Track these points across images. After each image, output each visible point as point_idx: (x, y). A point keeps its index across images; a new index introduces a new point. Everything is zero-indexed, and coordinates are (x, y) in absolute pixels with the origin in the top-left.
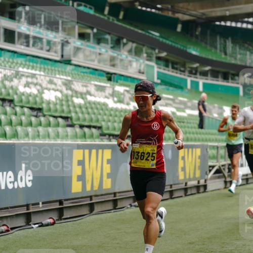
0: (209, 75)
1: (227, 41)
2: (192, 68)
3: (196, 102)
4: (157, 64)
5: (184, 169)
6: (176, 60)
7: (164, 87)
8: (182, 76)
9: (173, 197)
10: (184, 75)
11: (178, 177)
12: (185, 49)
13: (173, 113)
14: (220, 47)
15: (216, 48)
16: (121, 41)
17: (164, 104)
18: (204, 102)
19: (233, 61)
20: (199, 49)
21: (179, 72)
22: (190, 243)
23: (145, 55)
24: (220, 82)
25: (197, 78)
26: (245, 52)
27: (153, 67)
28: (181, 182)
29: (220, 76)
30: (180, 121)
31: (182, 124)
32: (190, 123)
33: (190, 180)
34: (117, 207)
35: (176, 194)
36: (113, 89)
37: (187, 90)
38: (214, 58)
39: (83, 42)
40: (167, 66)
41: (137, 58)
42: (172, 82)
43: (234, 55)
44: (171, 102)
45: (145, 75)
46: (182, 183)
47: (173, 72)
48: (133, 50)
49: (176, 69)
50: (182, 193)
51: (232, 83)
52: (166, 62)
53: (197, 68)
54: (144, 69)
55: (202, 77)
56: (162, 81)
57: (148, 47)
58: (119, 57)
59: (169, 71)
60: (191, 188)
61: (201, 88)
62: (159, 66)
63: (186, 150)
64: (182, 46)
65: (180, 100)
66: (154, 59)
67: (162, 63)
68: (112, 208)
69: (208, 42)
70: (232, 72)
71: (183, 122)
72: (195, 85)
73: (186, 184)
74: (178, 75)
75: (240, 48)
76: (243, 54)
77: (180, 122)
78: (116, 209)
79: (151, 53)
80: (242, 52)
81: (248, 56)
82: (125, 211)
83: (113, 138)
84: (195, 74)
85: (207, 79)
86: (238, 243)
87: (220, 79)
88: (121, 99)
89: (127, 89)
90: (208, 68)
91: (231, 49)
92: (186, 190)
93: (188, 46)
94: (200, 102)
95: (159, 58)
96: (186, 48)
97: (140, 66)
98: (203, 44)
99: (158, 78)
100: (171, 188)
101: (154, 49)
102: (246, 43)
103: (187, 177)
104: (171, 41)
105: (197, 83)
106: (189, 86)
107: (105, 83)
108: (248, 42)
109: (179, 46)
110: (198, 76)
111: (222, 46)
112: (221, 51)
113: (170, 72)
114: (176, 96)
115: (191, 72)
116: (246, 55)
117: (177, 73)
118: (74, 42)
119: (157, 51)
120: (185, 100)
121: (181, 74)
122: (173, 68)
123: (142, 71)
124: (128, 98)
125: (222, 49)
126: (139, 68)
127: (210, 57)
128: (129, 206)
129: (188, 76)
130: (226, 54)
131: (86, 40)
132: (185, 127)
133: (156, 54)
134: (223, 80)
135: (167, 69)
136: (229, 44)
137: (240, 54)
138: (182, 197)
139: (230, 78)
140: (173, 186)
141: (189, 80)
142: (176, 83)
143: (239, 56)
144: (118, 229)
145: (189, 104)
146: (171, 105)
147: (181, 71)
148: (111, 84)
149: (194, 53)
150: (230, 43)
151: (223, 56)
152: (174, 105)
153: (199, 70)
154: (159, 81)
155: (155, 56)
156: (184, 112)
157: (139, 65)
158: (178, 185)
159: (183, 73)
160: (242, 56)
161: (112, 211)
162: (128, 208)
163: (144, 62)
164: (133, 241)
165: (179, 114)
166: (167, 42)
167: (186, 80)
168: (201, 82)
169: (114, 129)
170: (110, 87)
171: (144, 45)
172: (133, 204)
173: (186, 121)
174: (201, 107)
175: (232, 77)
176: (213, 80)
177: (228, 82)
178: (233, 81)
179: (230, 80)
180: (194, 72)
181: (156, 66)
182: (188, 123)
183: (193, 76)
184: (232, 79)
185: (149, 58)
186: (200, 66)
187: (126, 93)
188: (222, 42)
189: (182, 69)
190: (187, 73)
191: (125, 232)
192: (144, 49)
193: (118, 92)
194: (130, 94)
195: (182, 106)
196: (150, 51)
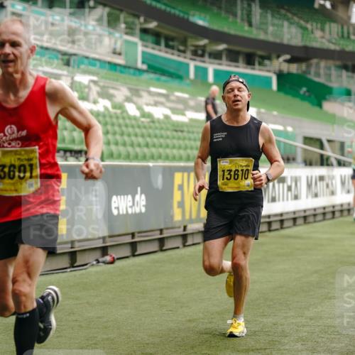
0: (224, 57)
1: (253, 5)
2: (197, 46)
3: (203, 99)
4: (142, 39)
5: (181, 204)
6: (173, 34)
7: (152, 76)
8: (181, 59)
9: (164, 248)
10: (185, 57)
11: (172, 217)
12: (186, 16)
13: (167, 117)
14: (242, 14)
15: (235, 15)
16: (86, 5)
17: (152, 102)
18: (214, 99)
19: (262, 36)
20: (208, 17)
21: (176, 52)
22: (190, 321)
23: (123, 26)
24: (242, 69)
25: (204, 62)
26: (280, 22)
27: (136, 44)
28: (177, 225)
29: (241, 59)
30: (178, 129)
31: (180, 134)
32: (193, 133)
33: (191, 221)
34: (75, 265)
35: (168, 245)
36: (72, 78)
37: (188, 82)
38: (232, 32)
39: (26, 5)
40: (158, 43)
41: (111, 30)
42: (166, 68)
43: (264, 27)
44: (162, 99)
45: (122, 57)
46: (179, 227)
47: (167, 52)
48: (105, 18)
49: (172, 48)
50: (178, 242)
51: (260, 70)
52: (156, 37)
53: (204, 46)
54: (121, 48)
55: (212, 61)
56: (150, 66)
57: (128, 13)
58: (83, 28)
59: (160, 50)
60: (192, 234)
61: (211, 78)
62: (145, 43)
63: (186, 174)
64: (183, 12)
65: (177, 97)
66: (138, 31)
67: (150, 38)
68: (68, 265)
69: (223, 6)
70: (260, 53)
71: (182, 131)
72: (201, 73)
73: (185, 228)
74: (175, 58)
75: (273, 16)
76: (277, 25)
77: (176, 131)
78: (73, 267)
79: (133, 23)
80: (276, 21)
81: (285, 29)
82: (87, 270)
83: (71, 156)
84: (202, 56)
85: (220, 64)
86: (265, 320)
87: (241, 63)
88: (85, 95)
89: (95, 78)
90: (222, 47)
91: (258, 17)
92: (184, 237)
93: (192, 12)
94: (208, 99)
95: (145, 31)
96: (188, 14)
97: (115, 43)
98: (215, 10)
99: (143, 63)
100: (161, 234)
101: (138, 17)
102: (283, 8)
103: (187, 217)
104: (165, 4)
105: (205, 70)
106: (192, 75)
107: (60, 69)
108: (286, 7)
109: (177, 12)
110: (206, 58)
111: (245, 12)
112: (242, 20)
113: (161, 53)
114: (171, 90)
115: (195, 53)
116: (282, 26)
117: (173, 54)
118: (13, 6)
119: (142, 19)
120: (186, 96)
121: (179, 56)
122: (167, 46)
123: (118, 50)
124: (95, 93)
125: (245, 17)
126: (113, 46)
127: (225, 29)
128: (95, 263)
129: (191, 59)
130: (250, 25)
131: (31, 3)
132: (184, 139)
133: (141, 24)
134: (245, 66)
135: (157, 47)
136: (256, 10)
137: (273, 25)
138: (178, 248)
139: (257, 63)
140: (165, 231)
141: (192, 65)
142: (172, 71)
143: (271, 29)
144: (77, 299)
145: (192, 103)
146: (162, 104)
147: (179, 51)
148: (68, 71)
149: (201, 23)
150: (258, 7)
151: (246, 28)
152: (169, 104)
153: (209, 49)
154: (145, 67)
155: (138, 27)
156: (184, 115)
157: (113, 41)
158: (171, 230)
159: (182, 54)
160: (276, 28)
161: (69, 270)
162: (93, 265)
163: (121, 37)
164: (100, 318)
165: (176, 118)
166: (159, 5)
167: (188, 65)
168: (211, 68)
169: (73, 141)
170: (67, 76)
171: (121, 11)
172: (101, 260)
173: (185, 129)
174: (210, 107)
175: (261, 60)
176: (229, 66)
177: (254, 69)
178: (261, 67)
179: (257, 66)
180: (200, 52)
181: (140, 43)
182: (189, 132)
183: (198, 58)
184: (260, 64)
185: (130, 30)
186: (210, 43)
187: (92, 85)
188: (245, 6)
189: (182, 48)
190: (189, 54)
191: (88, 303)
192: (122, 16)
193: (80, 83)
194: (99, 86)
195: (180, 106)
196: (130, 19)
